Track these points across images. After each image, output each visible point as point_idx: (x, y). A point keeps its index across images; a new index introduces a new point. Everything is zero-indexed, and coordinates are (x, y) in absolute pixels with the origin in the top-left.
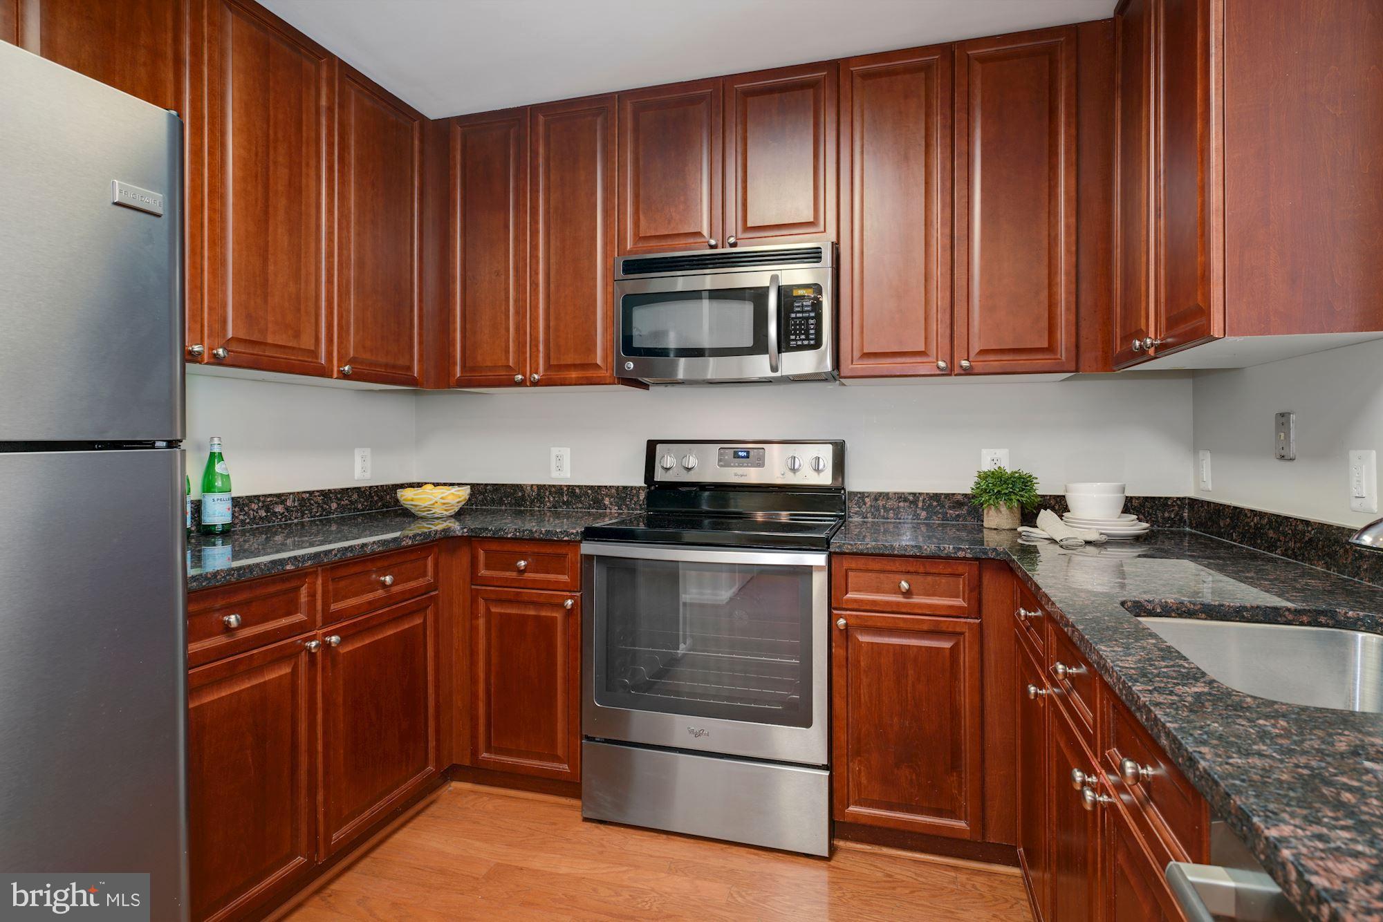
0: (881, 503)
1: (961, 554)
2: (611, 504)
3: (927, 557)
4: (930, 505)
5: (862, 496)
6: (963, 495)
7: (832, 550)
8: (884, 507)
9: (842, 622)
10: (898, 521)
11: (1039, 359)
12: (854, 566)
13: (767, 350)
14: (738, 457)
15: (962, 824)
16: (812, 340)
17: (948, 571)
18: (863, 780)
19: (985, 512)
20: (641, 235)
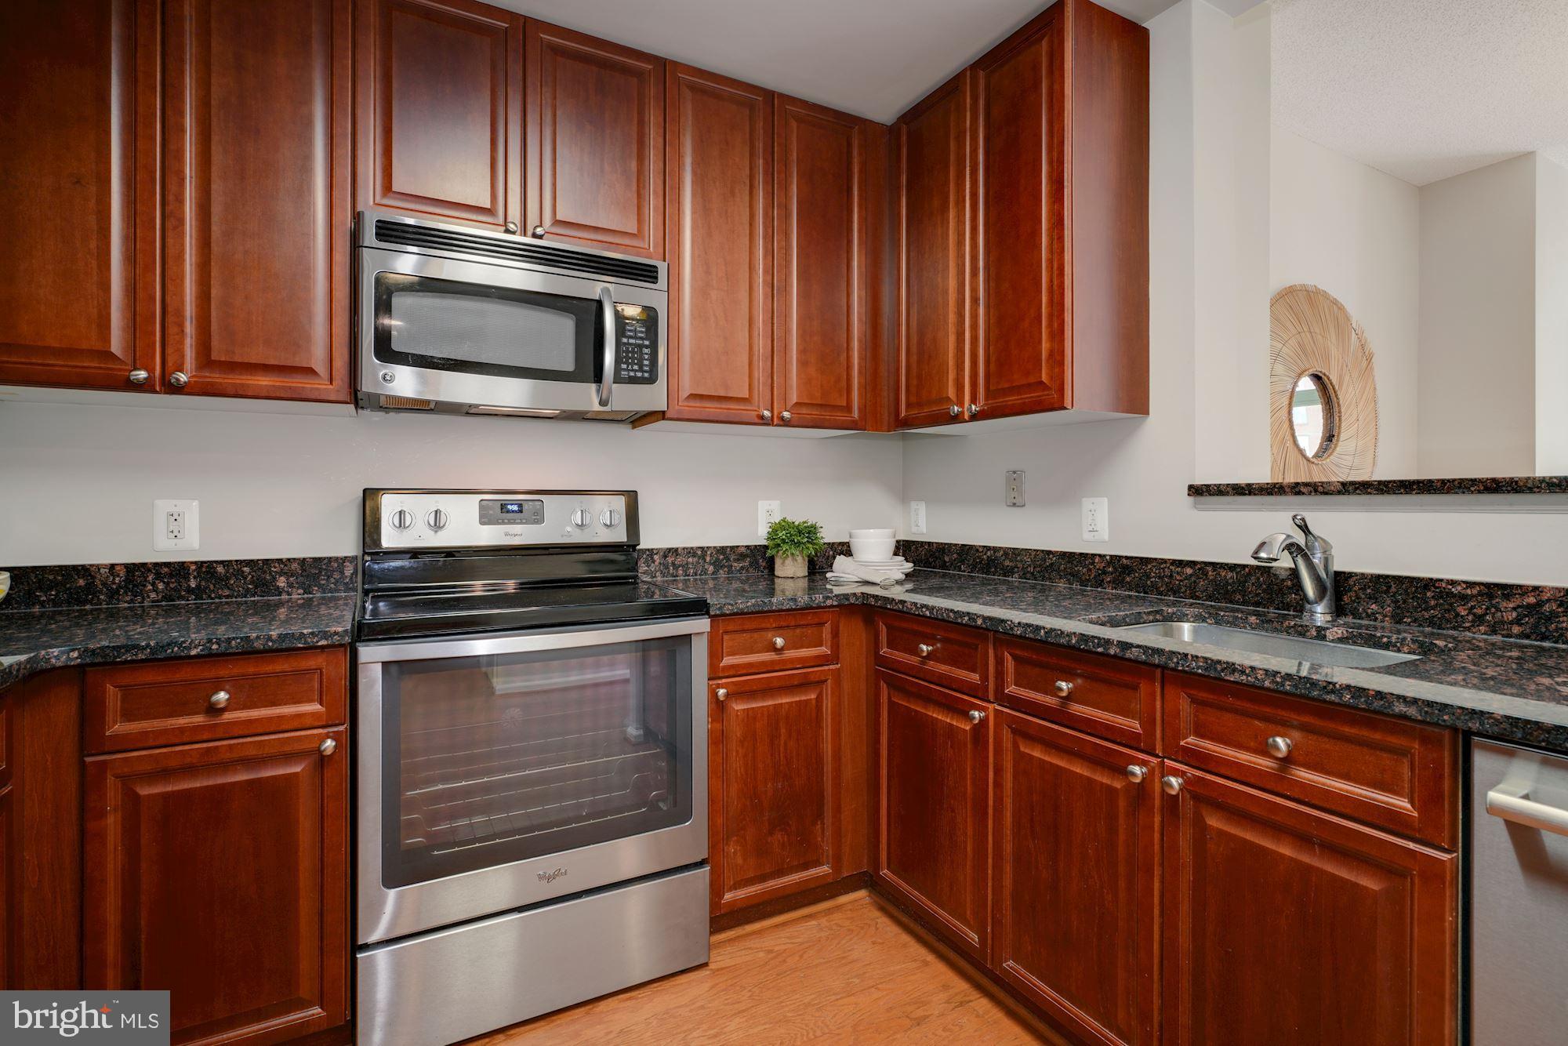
0: (670, 560)
1: (829, 602)
2: (291, 585)
3: (802, 609)
4: (718, 559)
5: (651, 552)
6: (746, 546)
7: (712, 613)
8: (673, 564)
9: (722, 692)
10: (687, 578)
11: (841, 417)
12: (730, 628)
13: (598, 377)
14: (508, 511)
15: (825, 869)
16: (646, 372)
17: (816, 620)
18: (740, 861)
19: (778, 562)
20: (393, 190)
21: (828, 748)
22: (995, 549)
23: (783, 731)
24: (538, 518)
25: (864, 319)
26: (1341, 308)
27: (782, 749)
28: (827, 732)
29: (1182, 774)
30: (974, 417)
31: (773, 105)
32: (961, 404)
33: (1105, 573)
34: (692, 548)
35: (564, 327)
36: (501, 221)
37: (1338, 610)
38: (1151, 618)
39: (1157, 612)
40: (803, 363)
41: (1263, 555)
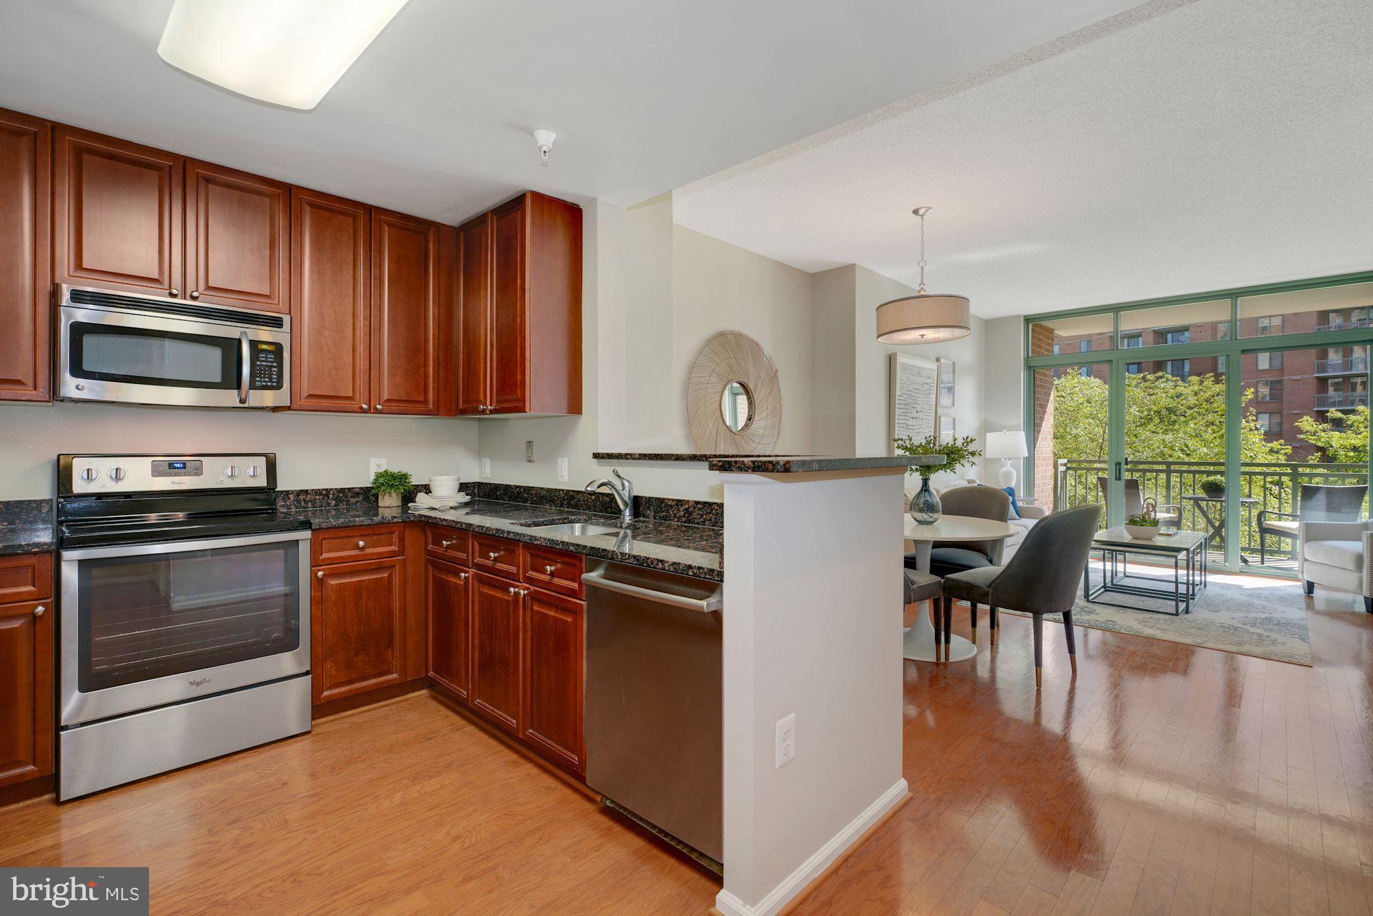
0: (301, 497)
1: (395, 520)
3: (377, 524)
4: (338, 496)
5: (287, 493)
6: (360, 488)
7: (313, 528)
8: (304, 500)
9: (320, 574)
11: (420, 407)
12: (327, 536)
13: (239, 386)
14: (175, 468)
15: (395, 675)
16: (275, 382)
17: (388, 531)
18: (334, 672)
19: (380, 497)
20: (84, 266)
21: (396, 605)
22: (520, 487)
23: (364, 595)
24: (198, 471)
25: (437, 348)
26: (757, 344)
27: (364, 606)
28: (396, 596)
29: (528, 589)
30: (492, 412)
31: (371, 215)
32: (485, 404)
33: (564, 499)
34: (319, 490)
35: (214, 355)
36: (167, 286)
37: (636, 513)
38: (561, 522)
39: (565, 519)
40: (392, 375)
41: (589, 489)
